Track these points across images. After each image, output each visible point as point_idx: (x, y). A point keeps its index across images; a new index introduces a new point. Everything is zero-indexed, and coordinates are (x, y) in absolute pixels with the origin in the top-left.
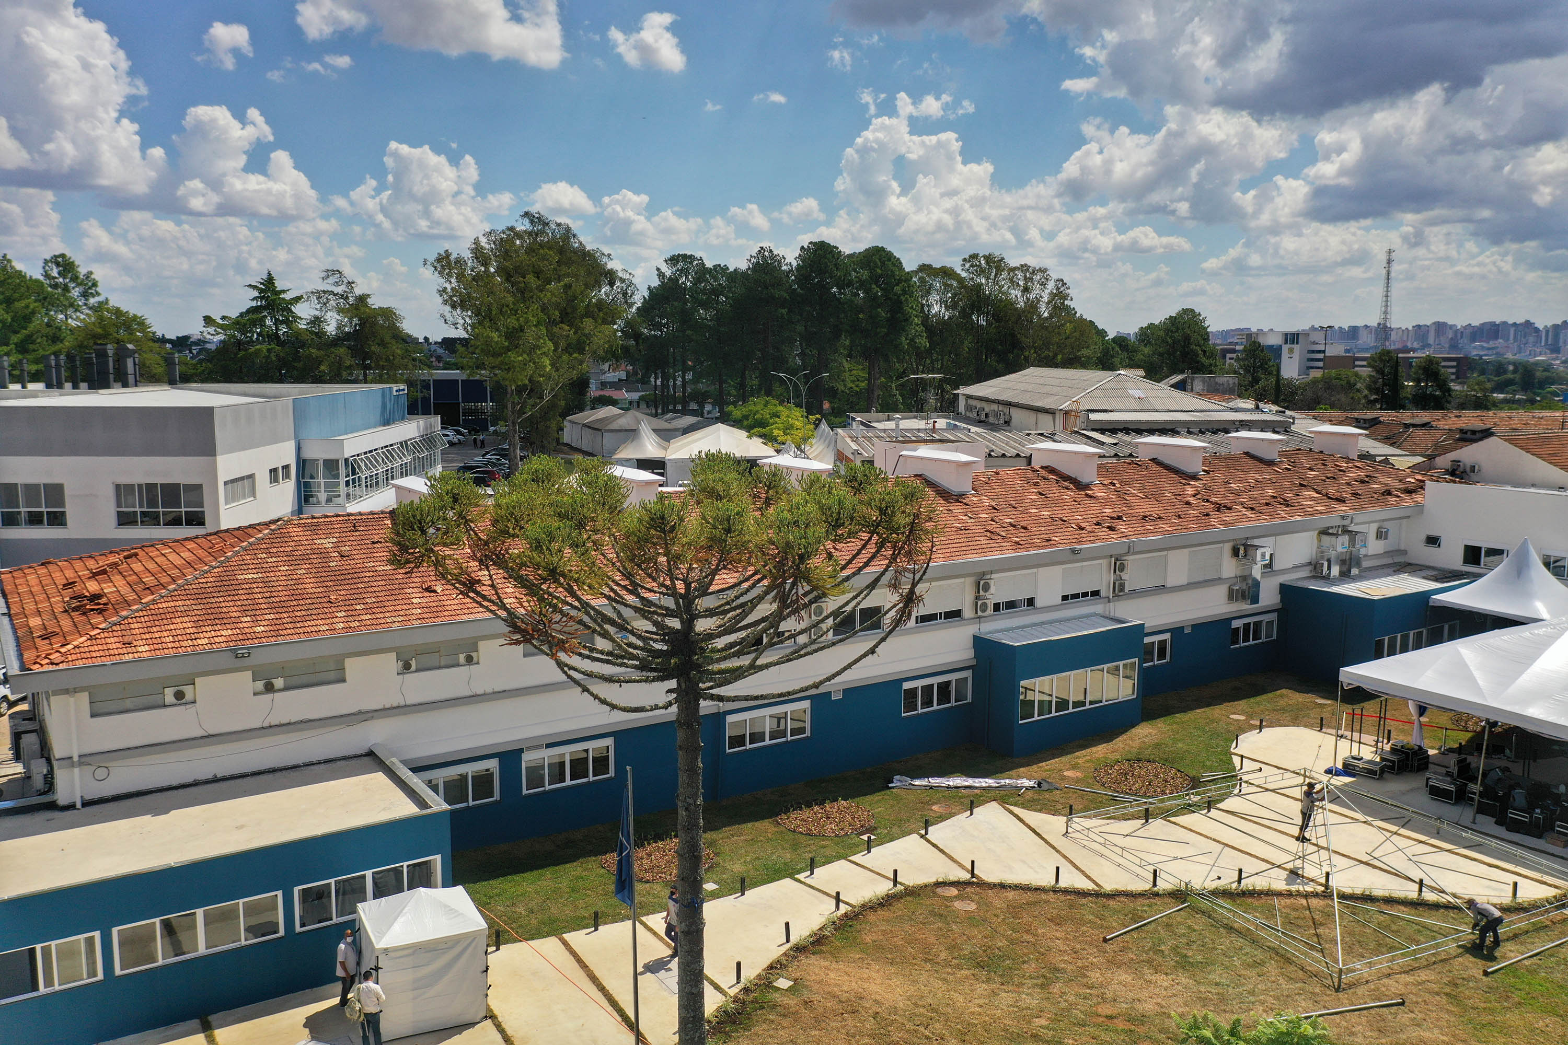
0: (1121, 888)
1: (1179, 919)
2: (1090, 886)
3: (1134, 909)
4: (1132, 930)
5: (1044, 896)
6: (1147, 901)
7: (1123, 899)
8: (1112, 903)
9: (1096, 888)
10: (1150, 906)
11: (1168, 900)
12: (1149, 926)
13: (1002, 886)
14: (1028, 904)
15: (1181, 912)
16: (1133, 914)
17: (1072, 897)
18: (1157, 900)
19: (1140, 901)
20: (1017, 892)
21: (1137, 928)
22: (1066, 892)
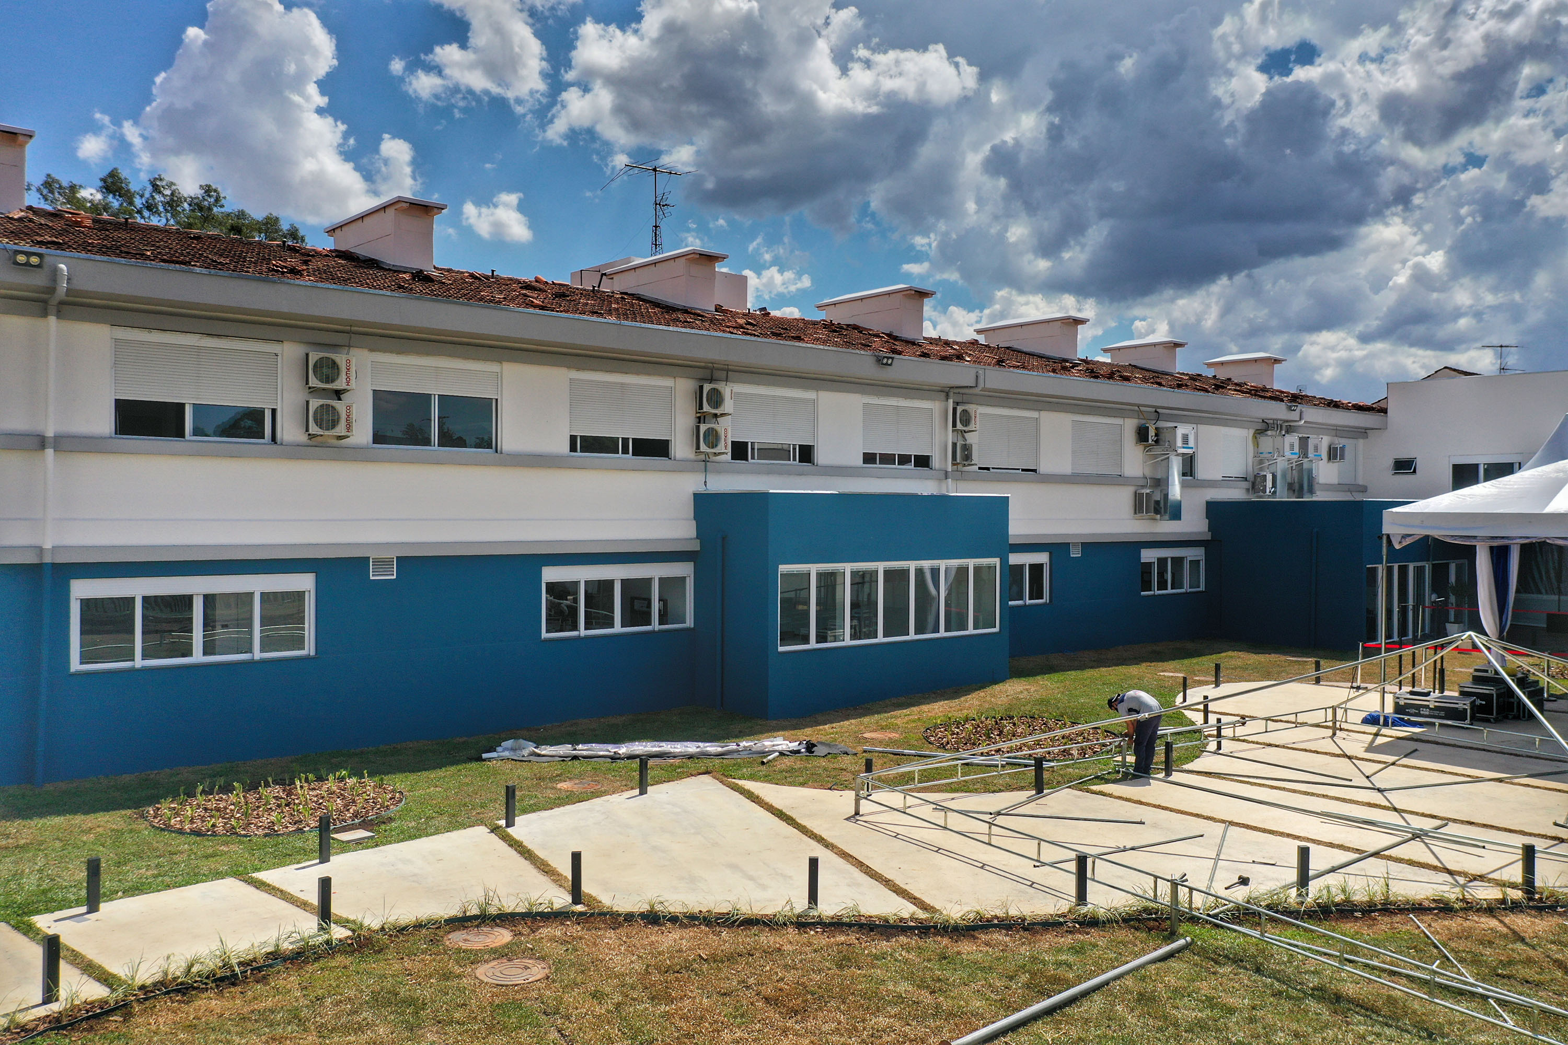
0: (992, 909)
1: (1171, 979)
2: (905, 910)
3: (1034, 959)
4: (1035, 1018)
5: (767, 939)
6: (1069, 940)
7: (998, 937)
8: (966, 948)
9: (922, 915)
10: (1078, 950)
11: (1124, 934)
12: (1086, 1004)
13: (653, 918)
14: (713, 959)
15: (1173, 963)
16: (1033, 975)
17: (852, 938)
18: (1094, 936)
19: (1049, 939)
20: (689, 933)
21: (1049, 1012)
22: (836, 925)
